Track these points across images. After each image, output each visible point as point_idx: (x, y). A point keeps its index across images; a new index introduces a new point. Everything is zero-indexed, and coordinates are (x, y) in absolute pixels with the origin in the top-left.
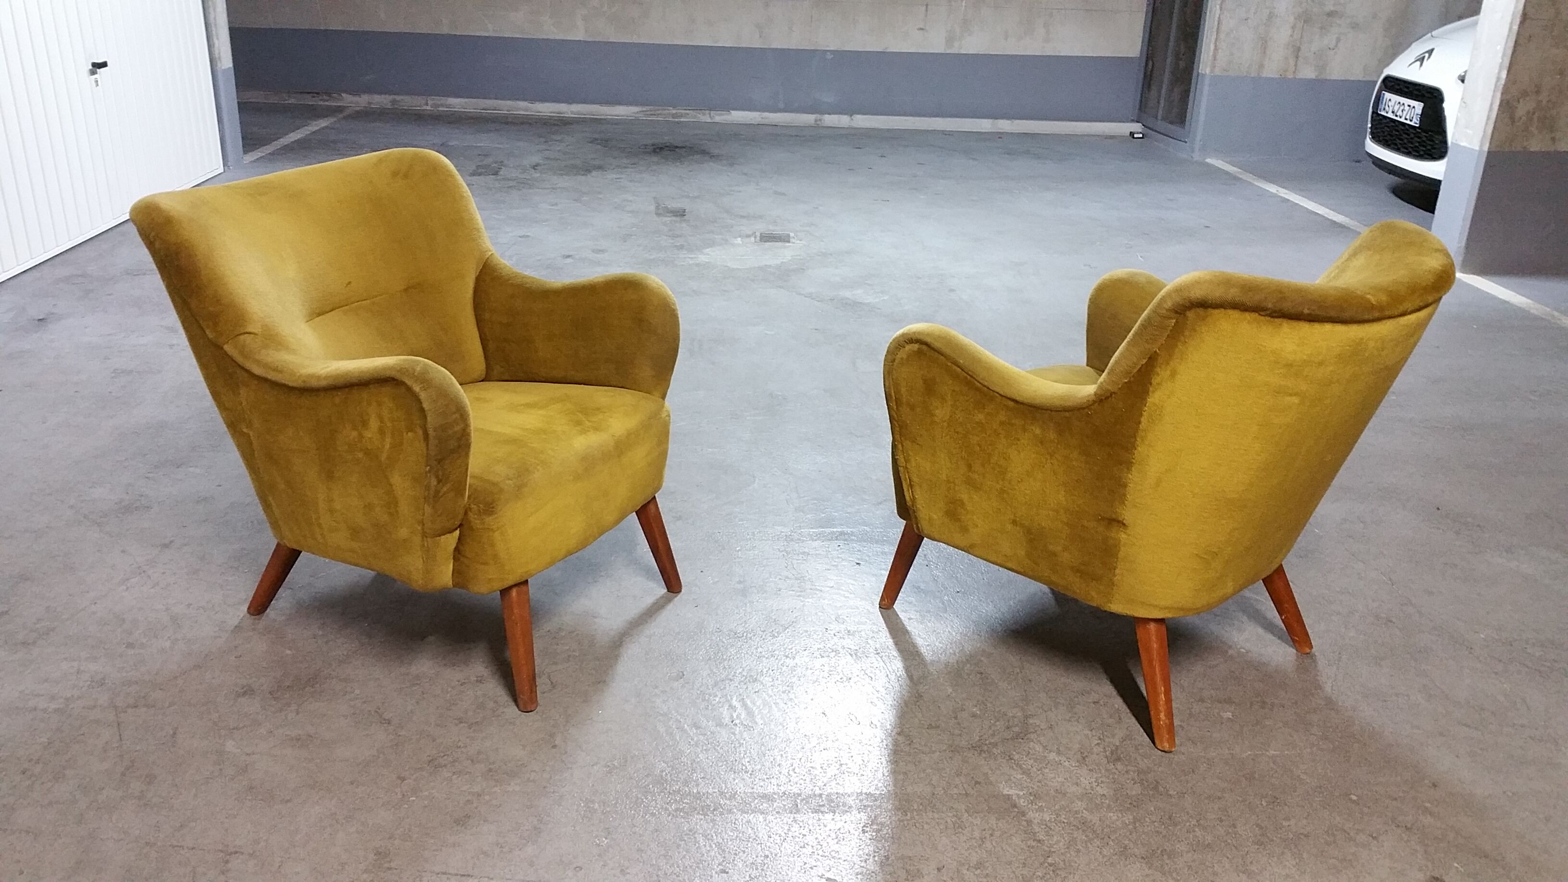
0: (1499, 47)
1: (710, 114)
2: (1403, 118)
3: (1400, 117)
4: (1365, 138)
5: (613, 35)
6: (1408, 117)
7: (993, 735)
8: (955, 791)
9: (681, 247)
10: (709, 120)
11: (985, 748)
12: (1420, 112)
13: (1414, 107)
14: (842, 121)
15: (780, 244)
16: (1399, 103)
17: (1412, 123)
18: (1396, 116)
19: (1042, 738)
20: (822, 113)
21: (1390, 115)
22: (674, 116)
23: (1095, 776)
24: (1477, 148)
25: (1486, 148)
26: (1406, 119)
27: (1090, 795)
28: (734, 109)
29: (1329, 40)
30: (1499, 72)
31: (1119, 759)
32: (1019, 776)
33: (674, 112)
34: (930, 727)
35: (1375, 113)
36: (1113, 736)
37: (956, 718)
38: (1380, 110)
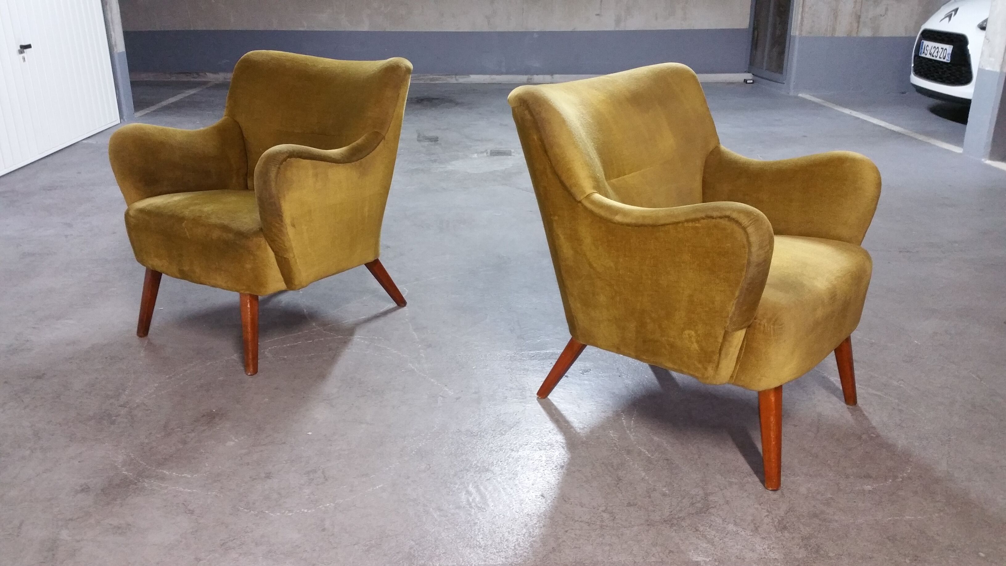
1: (456, 77)
2: (938, 57)
3: (936, 57)
4: (911, 73)
5: (389, 28)
6: (942, 57)
7: (681, 511)
8: (653, 559)
9: (435, 161)
10: (455, 82)
11: (675, 522)
12: (951, 52)
13: (946, 49)
14: (546, 79)
15: (505, 157)
16: (935, 47)
17: (945, 60)
18: (933, 56)
19: (720, 513)
20: (533, 74)
21: (928, 56)
22: (432, 80)
23: (767, 542)
26: (940, 58)
27: (764, 560)
28: (471, 74)
29: (880, 10)
31: (785, 528)
32: (705, 545)
33: (431, 77)
34: (629, 505)
35: (917, 56)
36: (779, 508)
37: (650, 497)
38: (921, 54)
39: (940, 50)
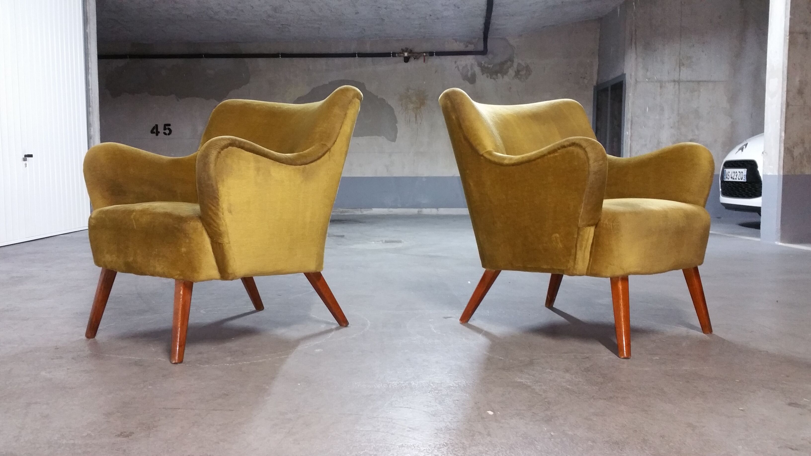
0: (778, 121)
1: (361, 210)
2: (738, 179)
3: (736, 179)
4: (720, 196)
6: (740, 178)
10: (360, 214)
12: (746, 174)
13: (742, 172)
14: (434, 211)
16: (734, 172)
17: (743, 181)
18: (734, 179)
20: (422, 208)
21: (731, 180)
22: (342, 212)
24: (777, 174)
25: (781, 173)
26: (739, 179)
28: (373, 207)
30: (781, 133)
33: (341, 210)
35: (723, 182)
38: (725, 179)
39: (738, 173)
